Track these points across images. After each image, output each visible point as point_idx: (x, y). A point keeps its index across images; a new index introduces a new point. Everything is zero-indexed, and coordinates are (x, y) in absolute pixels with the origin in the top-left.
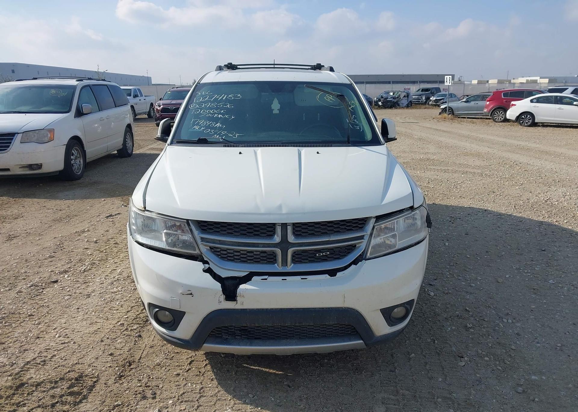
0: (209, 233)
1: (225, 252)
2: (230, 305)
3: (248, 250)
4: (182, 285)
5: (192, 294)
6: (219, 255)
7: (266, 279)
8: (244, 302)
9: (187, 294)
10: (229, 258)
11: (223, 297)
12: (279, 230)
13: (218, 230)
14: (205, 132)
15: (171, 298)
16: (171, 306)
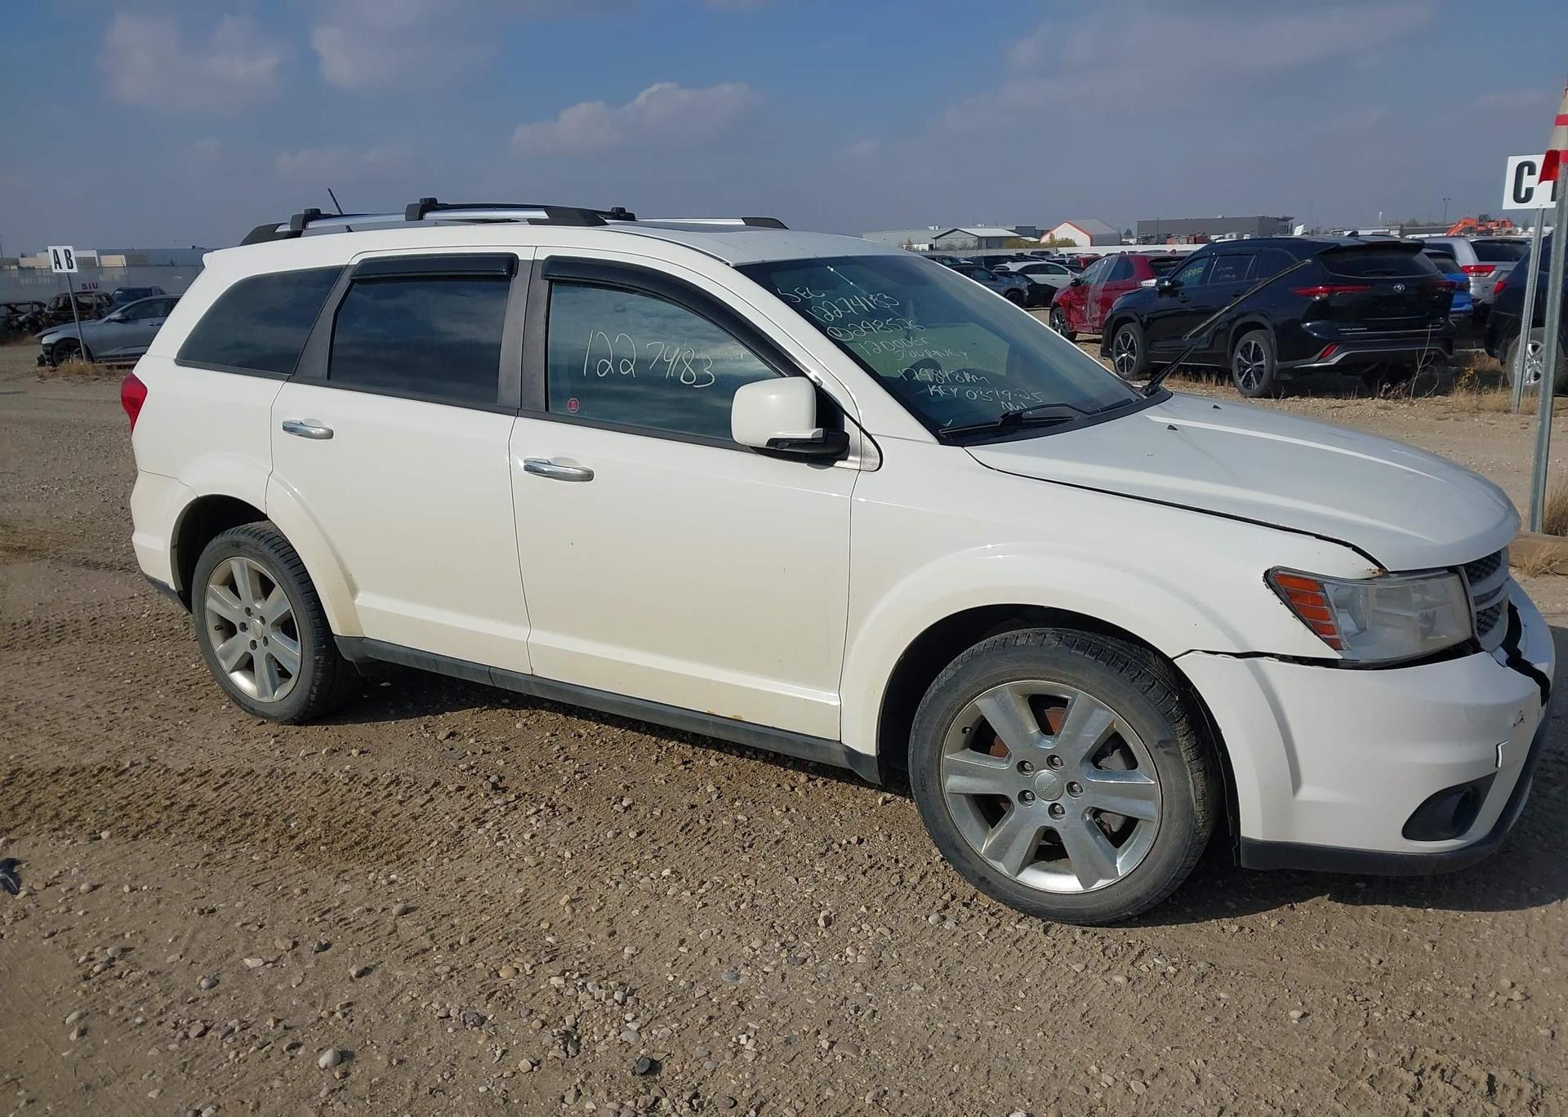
4: (1512, 706)
5: (1523, 719)
9: (1519, 722)
14: (968, 396)
15: (1497, 746)
16: (1500, 765)
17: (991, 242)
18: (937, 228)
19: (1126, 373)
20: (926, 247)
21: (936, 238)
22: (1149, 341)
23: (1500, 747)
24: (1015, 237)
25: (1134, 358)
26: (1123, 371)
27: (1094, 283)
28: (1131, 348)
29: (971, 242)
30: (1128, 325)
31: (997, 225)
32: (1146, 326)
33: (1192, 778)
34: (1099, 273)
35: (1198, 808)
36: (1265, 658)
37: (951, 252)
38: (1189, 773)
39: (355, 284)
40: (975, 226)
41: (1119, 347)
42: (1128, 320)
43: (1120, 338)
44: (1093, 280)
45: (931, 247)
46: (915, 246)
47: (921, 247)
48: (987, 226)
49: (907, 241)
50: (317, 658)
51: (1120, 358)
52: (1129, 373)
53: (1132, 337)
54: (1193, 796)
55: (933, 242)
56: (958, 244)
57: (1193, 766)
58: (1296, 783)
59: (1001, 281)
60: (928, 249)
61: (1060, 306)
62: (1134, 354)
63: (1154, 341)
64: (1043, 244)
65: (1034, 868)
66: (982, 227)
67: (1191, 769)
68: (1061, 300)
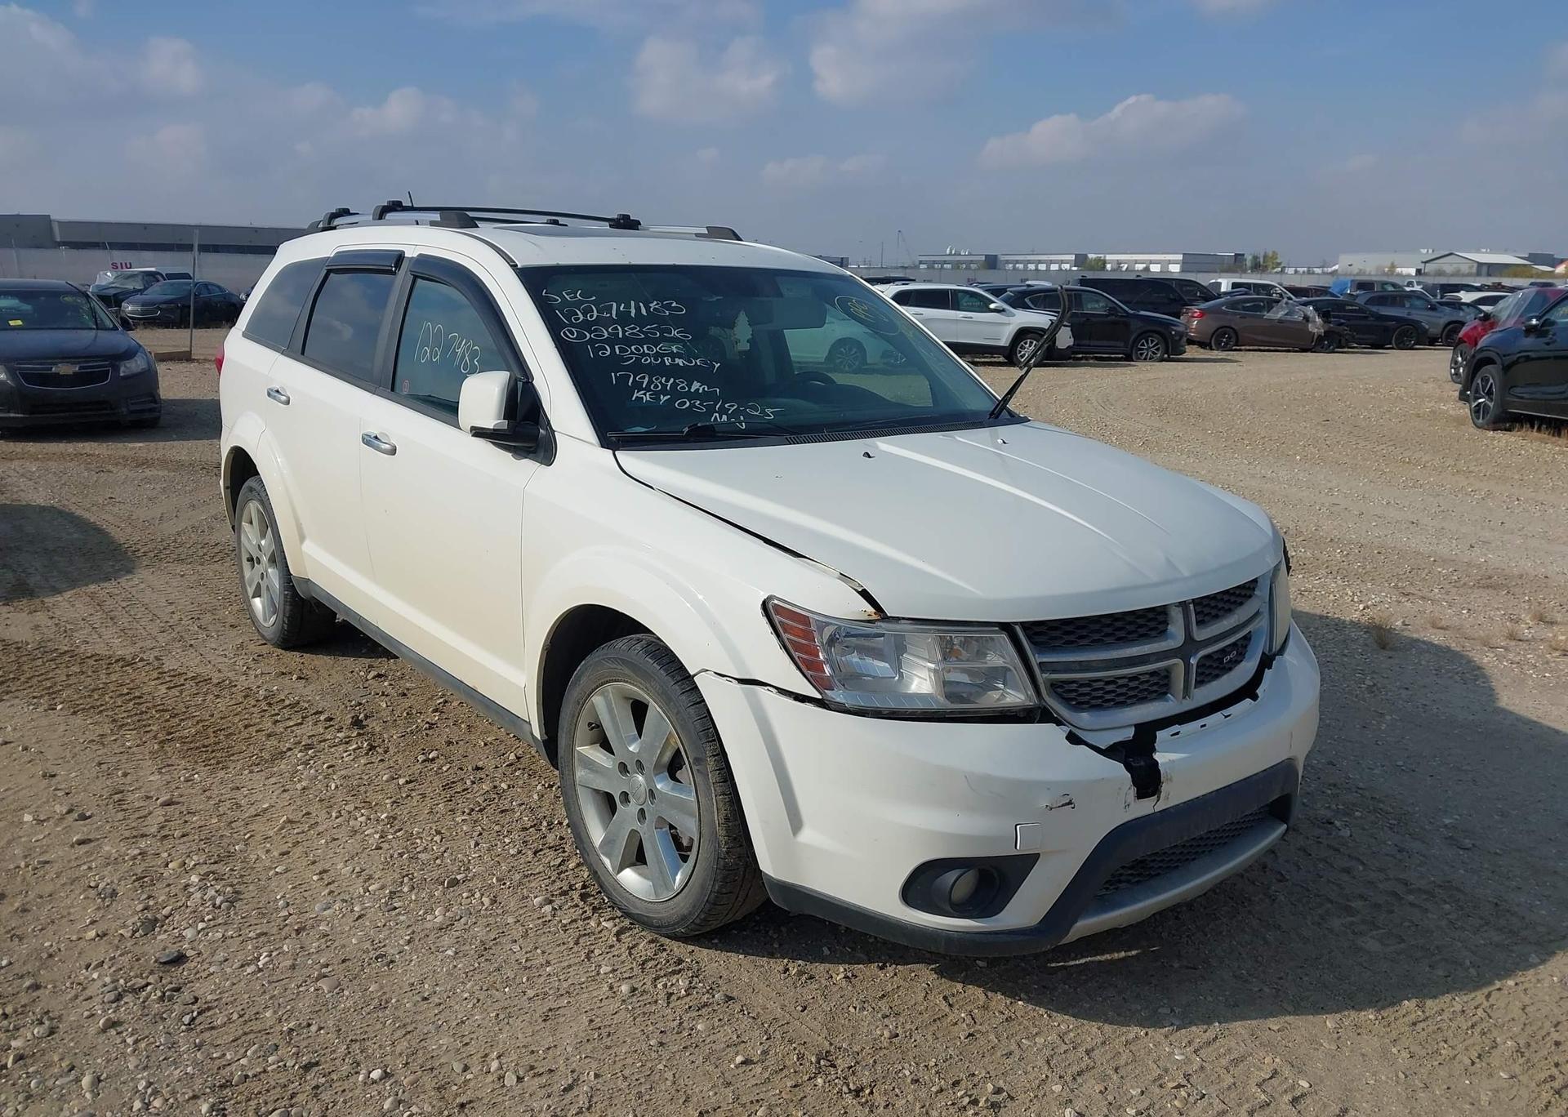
0: (1054, 649)
1: (1086, 690)
2: (1147, 807)
3: (1129, 674)
4: (1047, 786)
5: (1071, 804)
6: (1072, 699)
7: (1177, 733)
8: (1171, 794)
9: (1063, 805)
10: (1093, 702)
11: (1133, 791)
12: (1177, 616)
13: (1071, 638)
14: (676, 405)
15: (1016, 825)
16: (1018, 848)
17: (1492, 269)
18: (1430, 251)
19: (1481, 421)
20: (1413, 272)
21: (1426, 262)
22: (1508, 386)
23: (1018, 827)
24: (1525, 265)
25: (1491, 405)
26: (1478, 418)
27: (1504, 318)
28: (1489, 393)
29: (1465, 268)
30: (1489, 367)
31: (1506, 251)
32: (1507, 368)
33: (716, 800)
34: (1512, 306)
35: (721, 832)
36: (766, 688)
37: (1441, 278)
38: (713, 795)
39: (332, 274)
40: (1478, 251)
41: (1477, 391)
42: (1490, 361)
43: (1479, 381)
44: (1504, 316)
45: (1419, 272)
46: (1399, 270)
47: (1405, 271)
48: (1493, 251)
49: (1389, 265)
50: (286, 592)
51: (1476, 403)
52: (1485, 420)
53: (1491, 381)
54: (716, 819)
55: (1421, 266)
56: (1448, 269)
57: (717, 789)
58: (796, 823)
59: (1441, 312)
60: (1414, 274)
61: (1465, 342)
62: (1491, 400)
63: (1512, 387)
64: (1558, 274)
65: (633, 870)
66: (1486, 252)
67: (715, 791)
68: (1466, 335)
